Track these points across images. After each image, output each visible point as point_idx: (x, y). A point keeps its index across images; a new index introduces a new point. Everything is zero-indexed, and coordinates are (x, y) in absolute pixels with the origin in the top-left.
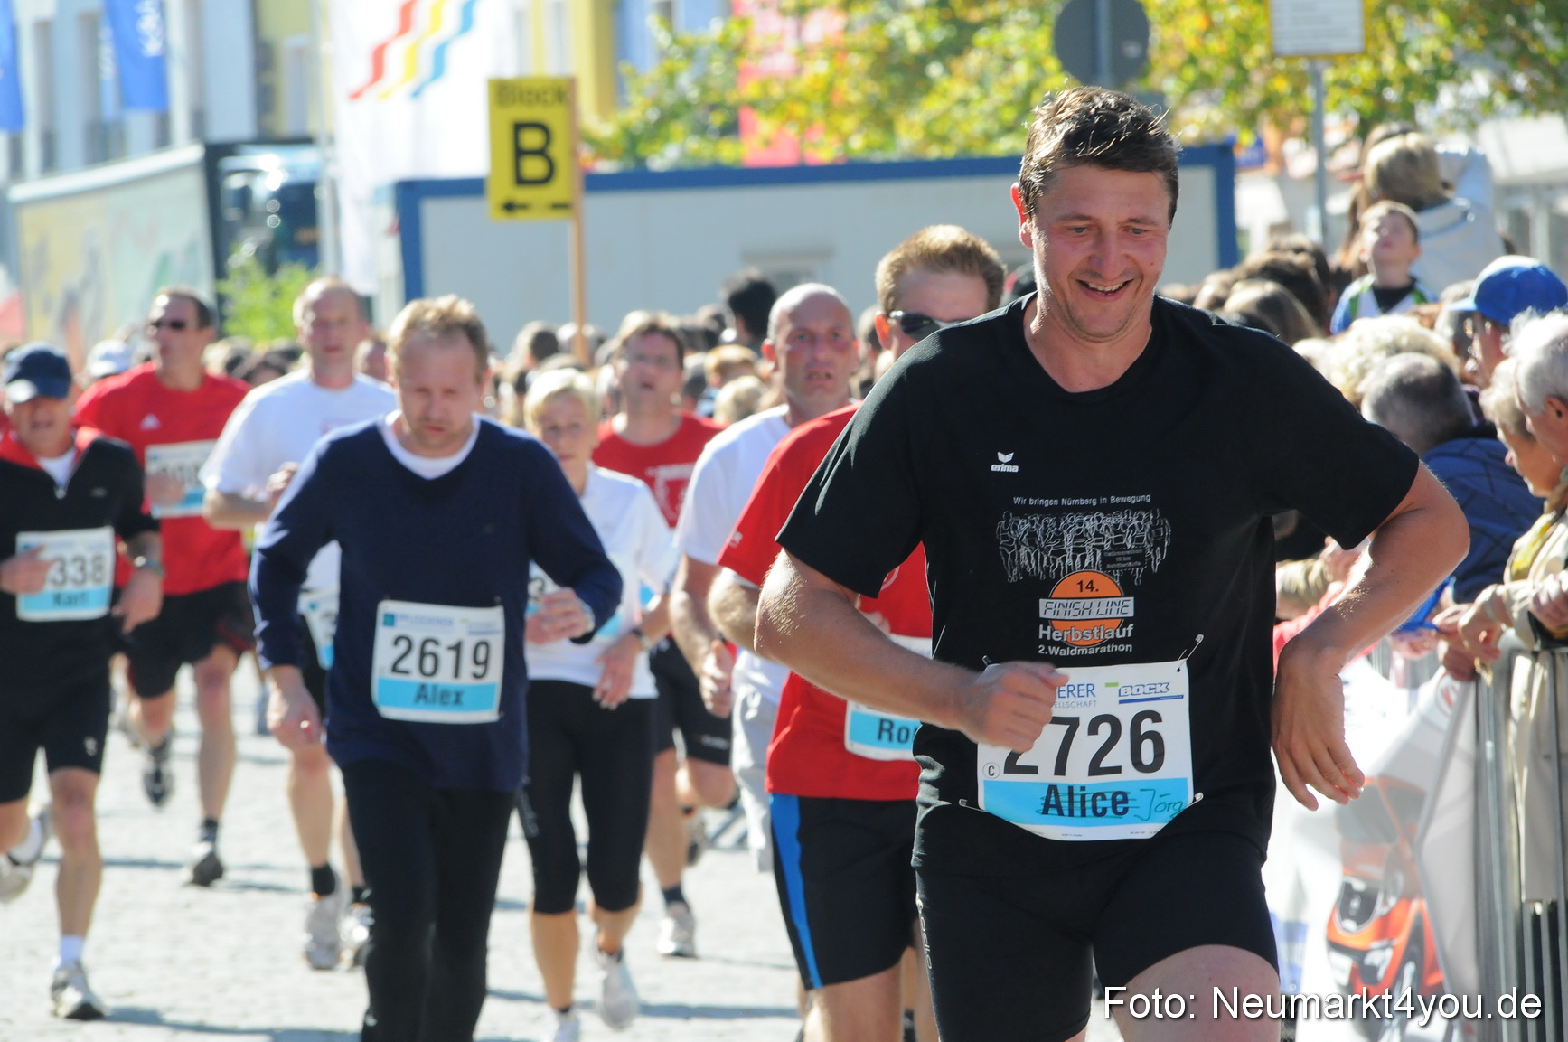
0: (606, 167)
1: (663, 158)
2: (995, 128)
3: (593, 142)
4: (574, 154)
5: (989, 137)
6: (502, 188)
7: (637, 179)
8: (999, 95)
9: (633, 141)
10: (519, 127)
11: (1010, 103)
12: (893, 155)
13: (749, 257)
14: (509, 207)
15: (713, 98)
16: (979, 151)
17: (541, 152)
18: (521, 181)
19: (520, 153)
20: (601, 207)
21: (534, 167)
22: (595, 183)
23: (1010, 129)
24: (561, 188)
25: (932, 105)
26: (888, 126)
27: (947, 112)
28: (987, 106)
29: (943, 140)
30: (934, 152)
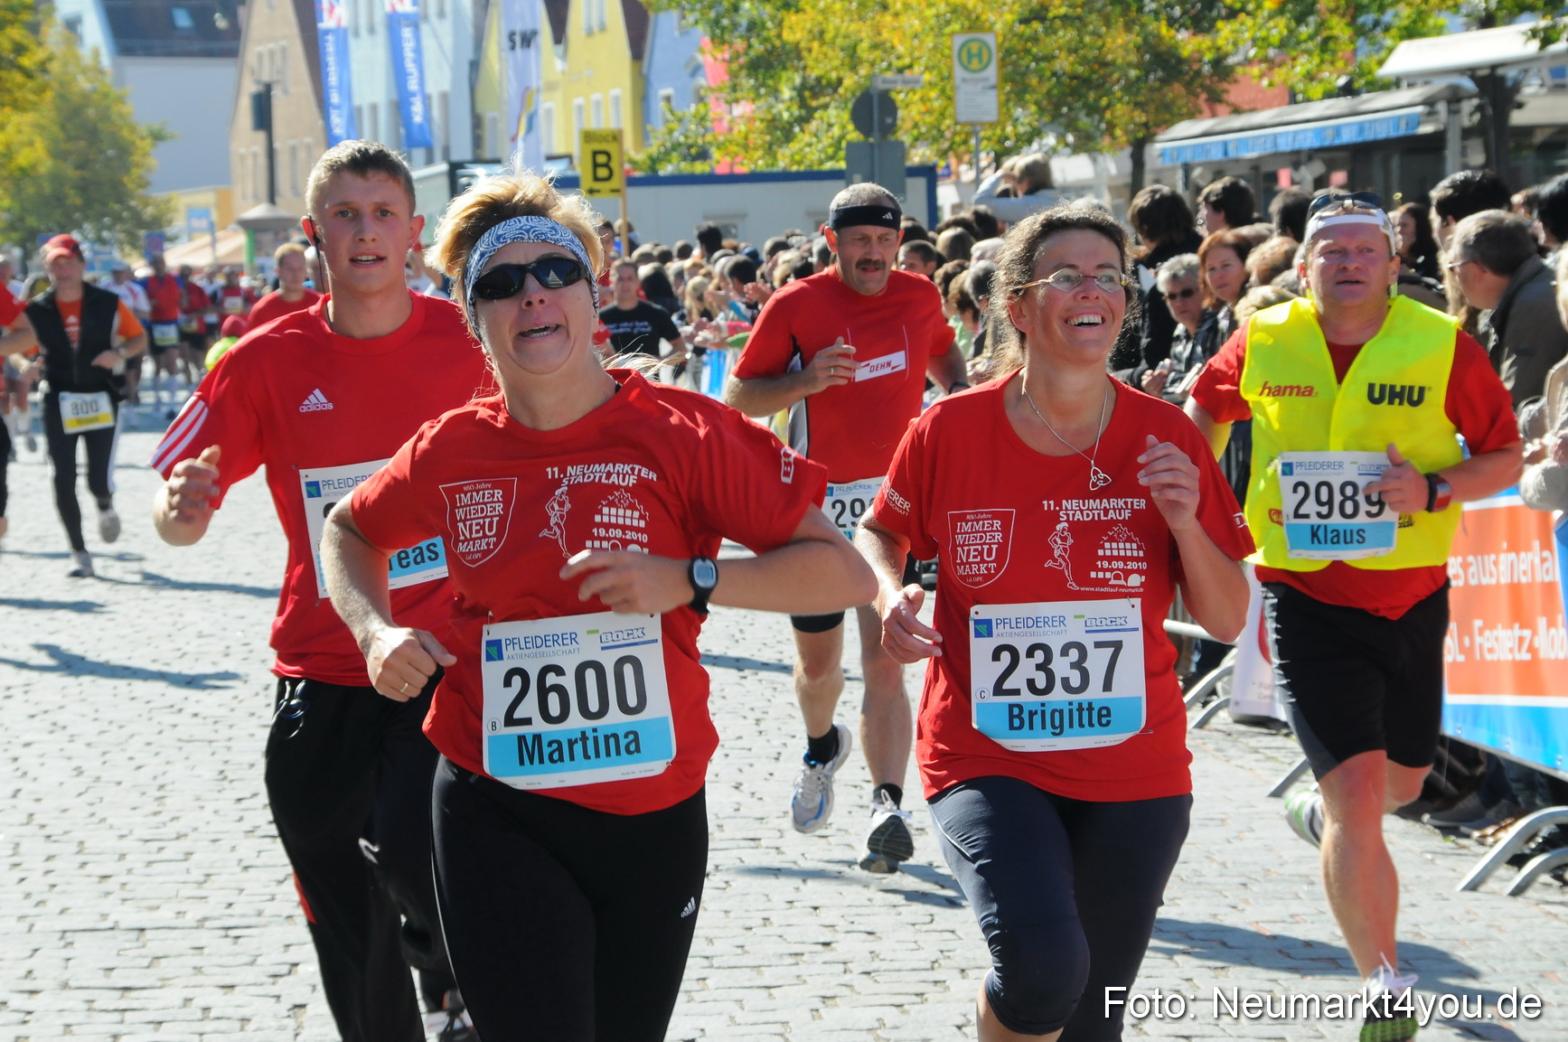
0: (638, 174)
1: (666, 170)
2: (823, 156)
3: (633, 162)
4: (621, 165)
5: (821, 162)
6: (587, 182)
7: (653, 180)
8: (826, 141)
9: (654, 161)
10: (595, 153)
11: (830, 146)
12: (775, 169)
13: (706, 218)
14: (591, 191)
15: (690, 141)
16: (815, 168)
17: (606, 165)
18: (596, 179)
19: (596, 165)
20: (634, 193)
21: (603, 172)
22: (632, 182)
23: (831, 158)
24: (617, 182)
25: (794, 146)
26: (775, 157)
27: (801, 150)
28: (820, 146)
29: (799, 163)
30: (794, 168)
